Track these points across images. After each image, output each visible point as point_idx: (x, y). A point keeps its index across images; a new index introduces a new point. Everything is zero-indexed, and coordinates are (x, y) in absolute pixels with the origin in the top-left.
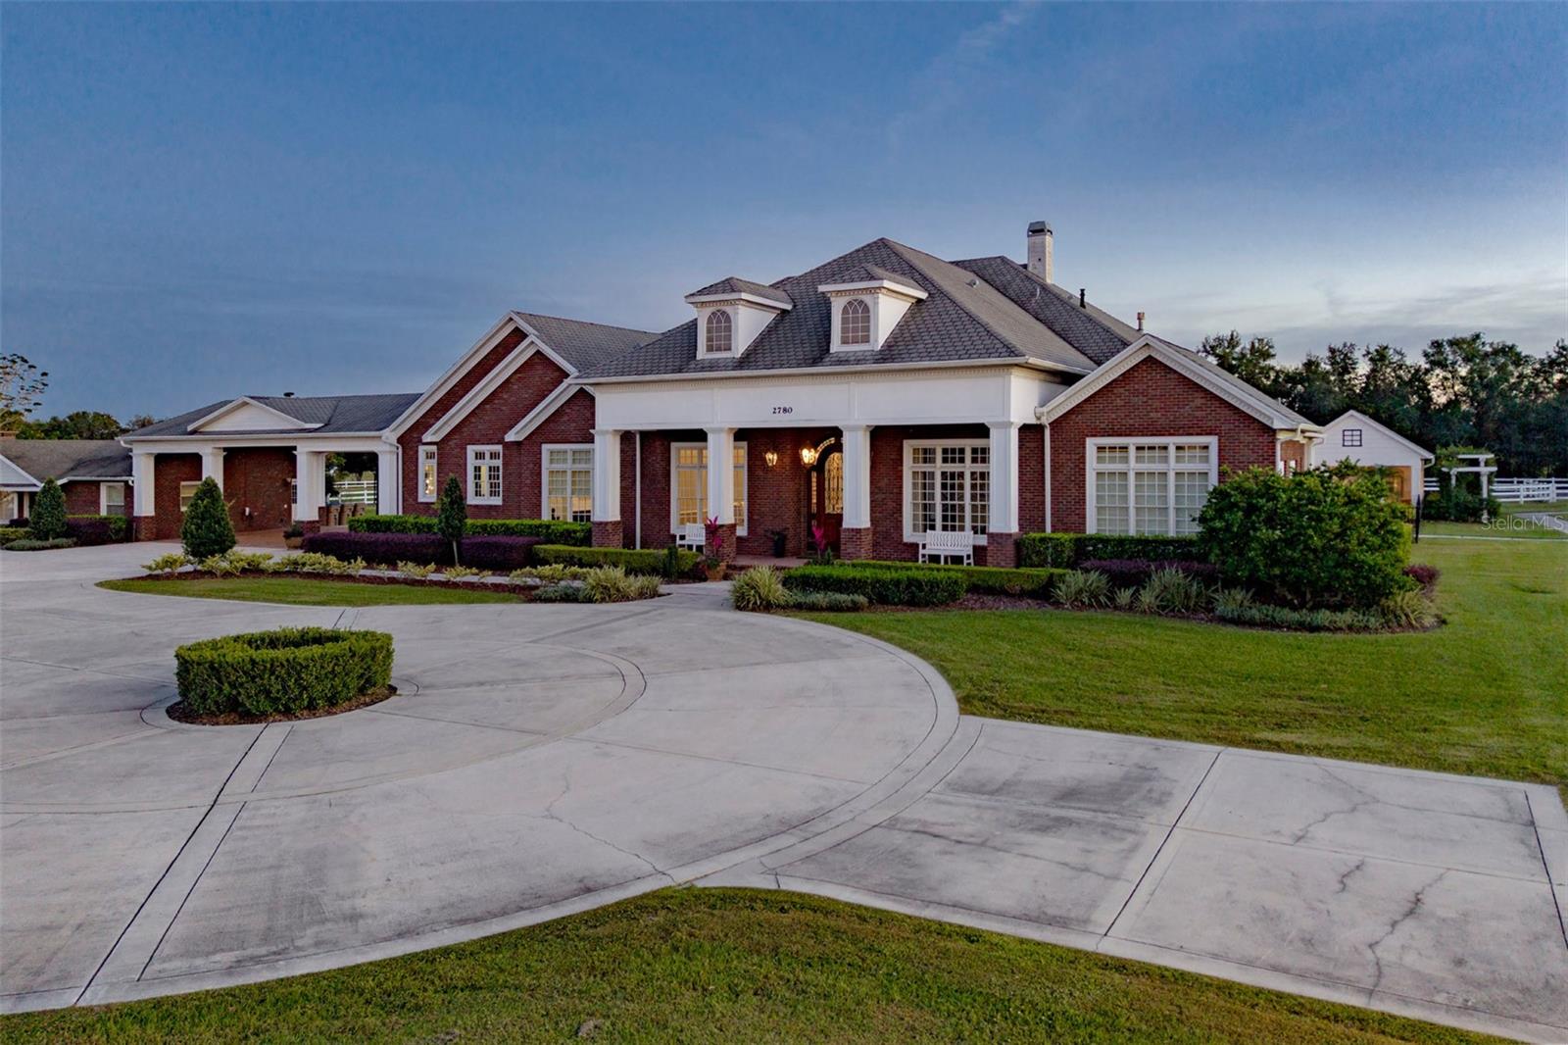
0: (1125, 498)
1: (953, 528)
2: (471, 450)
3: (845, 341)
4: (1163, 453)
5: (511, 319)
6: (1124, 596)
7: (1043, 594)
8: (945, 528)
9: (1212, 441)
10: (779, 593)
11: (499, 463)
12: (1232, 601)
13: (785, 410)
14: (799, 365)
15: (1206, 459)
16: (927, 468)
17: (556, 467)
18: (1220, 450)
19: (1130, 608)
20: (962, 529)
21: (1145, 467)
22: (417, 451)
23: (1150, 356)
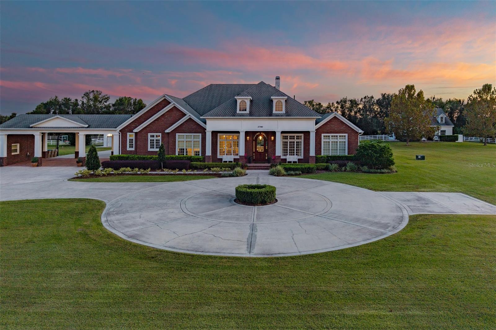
0: (329, 147)
1: (292, 155)
2: (149, 134)
3: (276, 110)
4: (337, 137)
5: (164, 96)
6: (343, 168)
7: (327, 169)
8: (290, 155)
9: (346, 135)
10: (283, 172)
11: (160, 138)
12: (366, 168)
13: (261, 127)
14: (267, 116)
15: (345, 139)
16: (286, 140)
17: (180, 140)
18: (348, 137)
19: (345, 171)
20: (294, 155)
21: (333, 140)
22: (127, 134)
23: (335, 116)
